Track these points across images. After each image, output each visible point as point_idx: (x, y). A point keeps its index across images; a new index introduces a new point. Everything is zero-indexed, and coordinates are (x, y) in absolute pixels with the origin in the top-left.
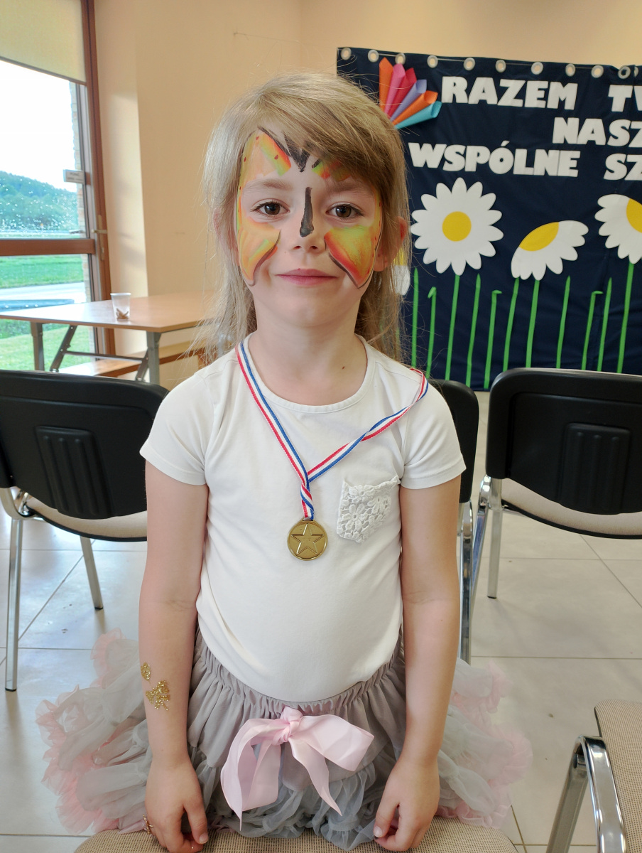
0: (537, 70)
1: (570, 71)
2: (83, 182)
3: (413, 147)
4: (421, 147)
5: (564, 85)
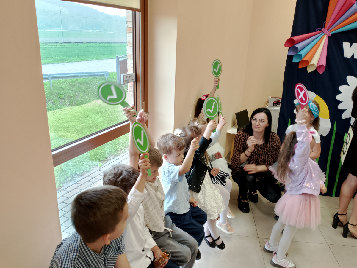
2: (135, 80)
3: (346, 45)
4: (351, 45)
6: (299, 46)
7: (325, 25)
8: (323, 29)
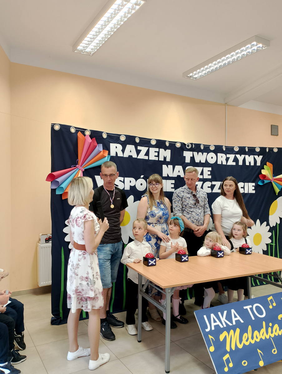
0: (153, 143)
1: (167, 144)
3: (97, 178)
5: (165, 150)
6: (59, 180)
7: (78, 162)
8: (77, 165)
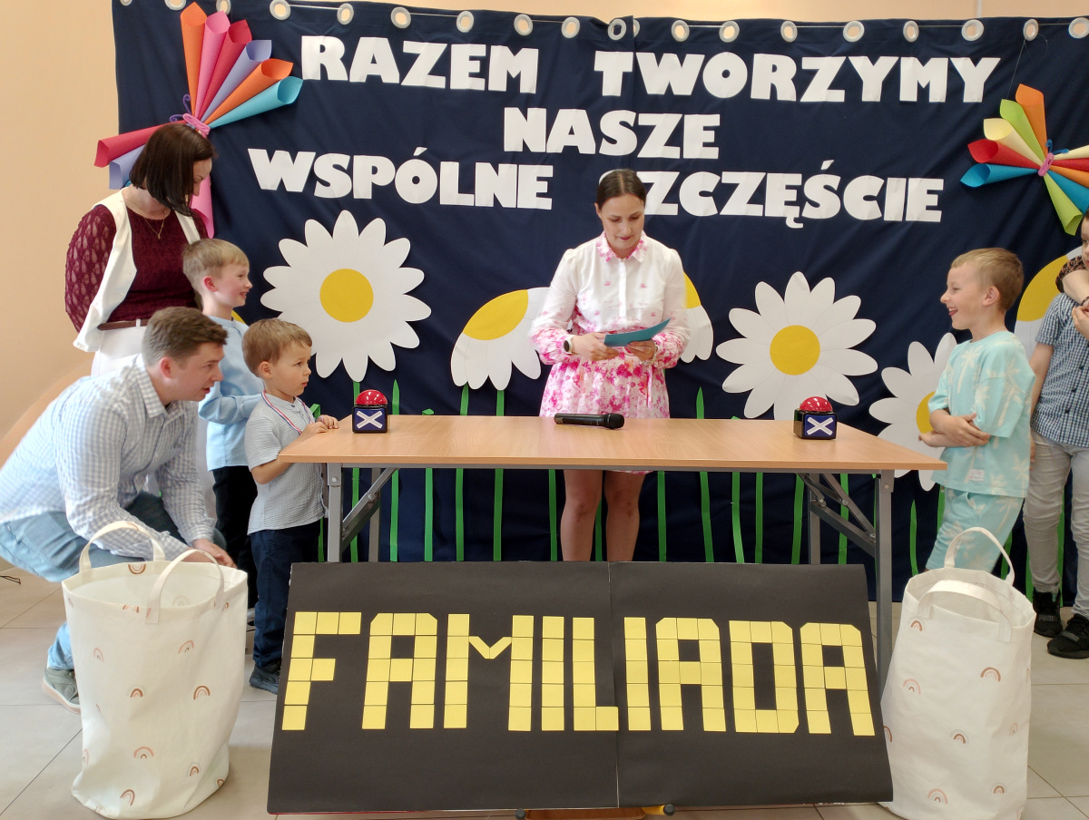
0: (465, 24)
1: (524, 27)
3: (257, 156)
4: (270, 156)
5: (515, 52)
7: (188, 103)
8: (184, 116)
